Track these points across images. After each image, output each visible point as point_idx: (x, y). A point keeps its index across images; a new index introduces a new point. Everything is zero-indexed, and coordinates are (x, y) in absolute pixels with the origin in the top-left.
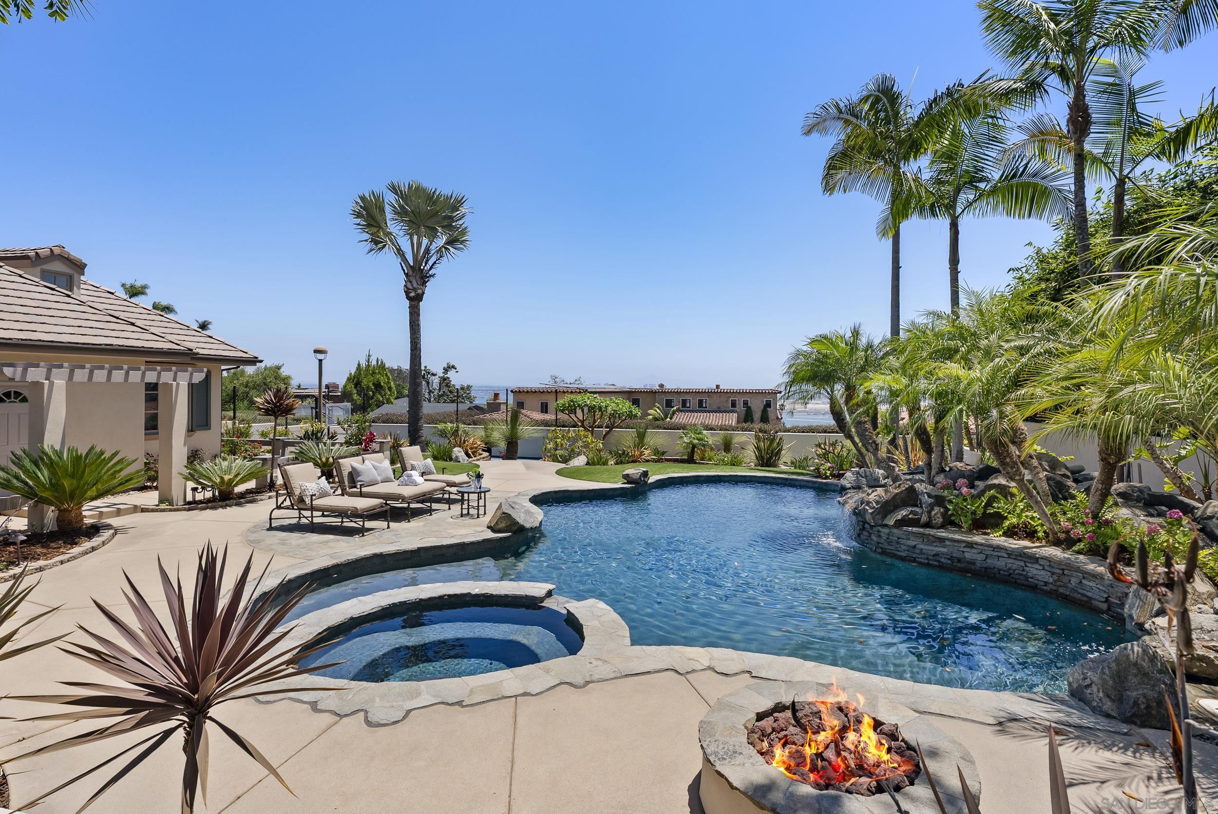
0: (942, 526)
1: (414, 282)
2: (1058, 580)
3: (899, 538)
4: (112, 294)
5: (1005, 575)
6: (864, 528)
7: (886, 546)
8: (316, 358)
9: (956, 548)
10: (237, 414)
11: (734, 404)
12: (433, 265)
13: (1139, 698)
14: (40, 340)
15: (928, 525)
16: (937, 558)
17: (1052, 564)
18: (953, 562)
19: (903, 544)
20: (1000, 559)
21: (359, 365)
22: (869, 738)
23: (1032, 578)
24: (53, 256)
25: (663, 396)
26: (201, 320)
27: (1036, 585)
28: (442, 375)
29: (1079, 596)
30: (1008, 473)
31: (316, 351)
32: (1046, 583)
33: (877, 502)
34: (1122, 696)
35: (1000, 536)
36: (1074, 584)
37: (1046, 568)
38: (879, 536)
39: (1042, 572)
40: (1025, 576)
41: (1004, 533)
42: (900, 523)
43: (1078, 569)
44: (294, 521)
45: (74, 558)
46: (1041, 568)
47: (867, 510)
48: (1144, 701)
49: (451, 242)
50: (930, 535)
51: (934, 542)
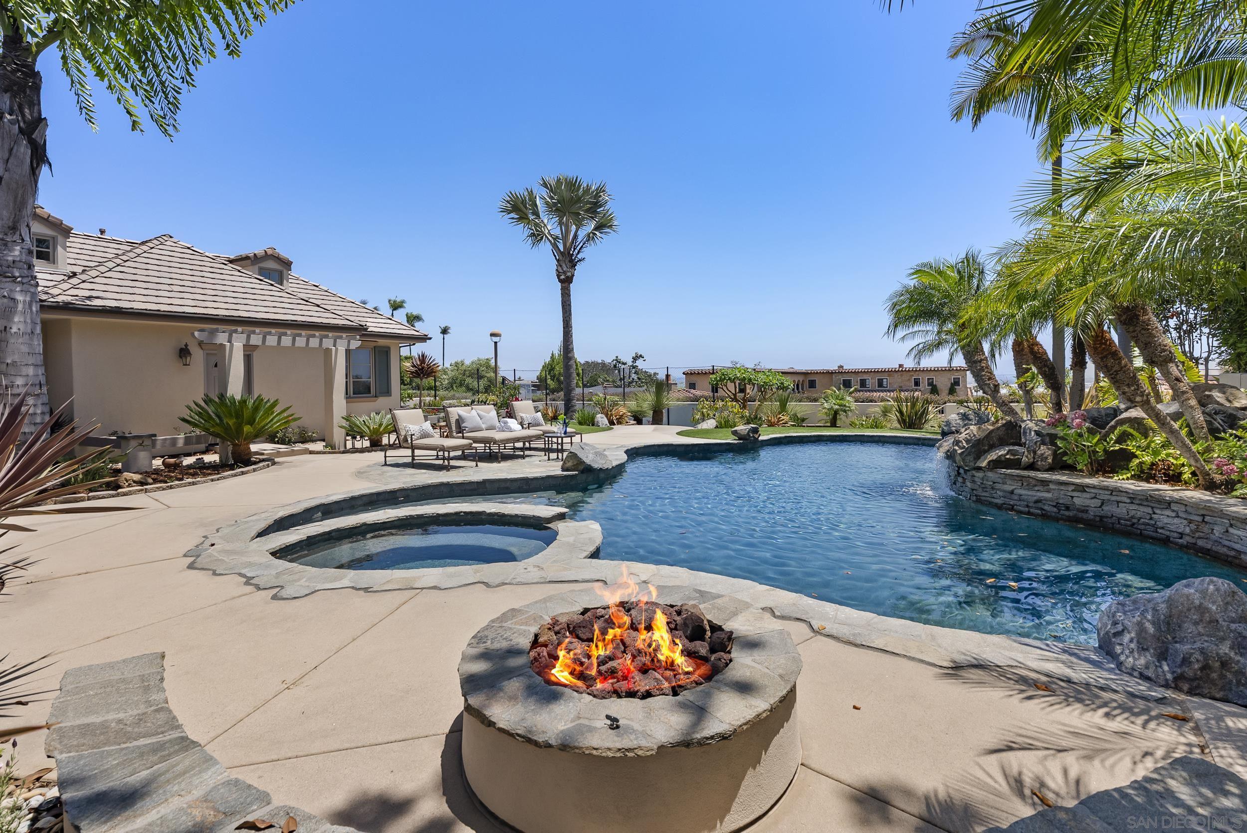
0: (1051, 469)
1: (564, 265)
2: (1197, 530)
3: (994, 483)
4: (317, 286)
5: (1126, 525)
6: (959, 474)
7: (980, 492)
8: (492, 340)
9: (1062, 492)
10: (438, 393)
11: (917, 383)
12: (580, 249)
13: (1192, 654)
14: (240, 317)
15: (1031, 467)
16: (1040, 505)
17: (1189, 509)
18: (1060, 510)
19: (998, 489)
20: (1120, 504)
21: (552, 354)
22: (662, 637)
23: (1162, 528)
24: (267, 256)
25: (840, 377)
26: (443, 326)
27: (1168, 537)
28: (631, 364)
29: (1225, 550)
30: (1124, 393)
31: (492, 335)
32: (1181, 535)
33: (967, 441)
34: (1167, 649)
35: (1128, 479)
36: (1217, 535)
37: (1181, 514)
38: (974, 482)
39: (1176, 521)
40: (1153, 526)
41: (1132, 476)
42: (997, 464)
43: (1222, 514)
44: (409, 460)
45: (224, 478)
46: (1174, 514)
47: (956, 451)
48: (1201, 658)
49: (599, 228)
50: (1029, 477)
51: (1036, 486)
